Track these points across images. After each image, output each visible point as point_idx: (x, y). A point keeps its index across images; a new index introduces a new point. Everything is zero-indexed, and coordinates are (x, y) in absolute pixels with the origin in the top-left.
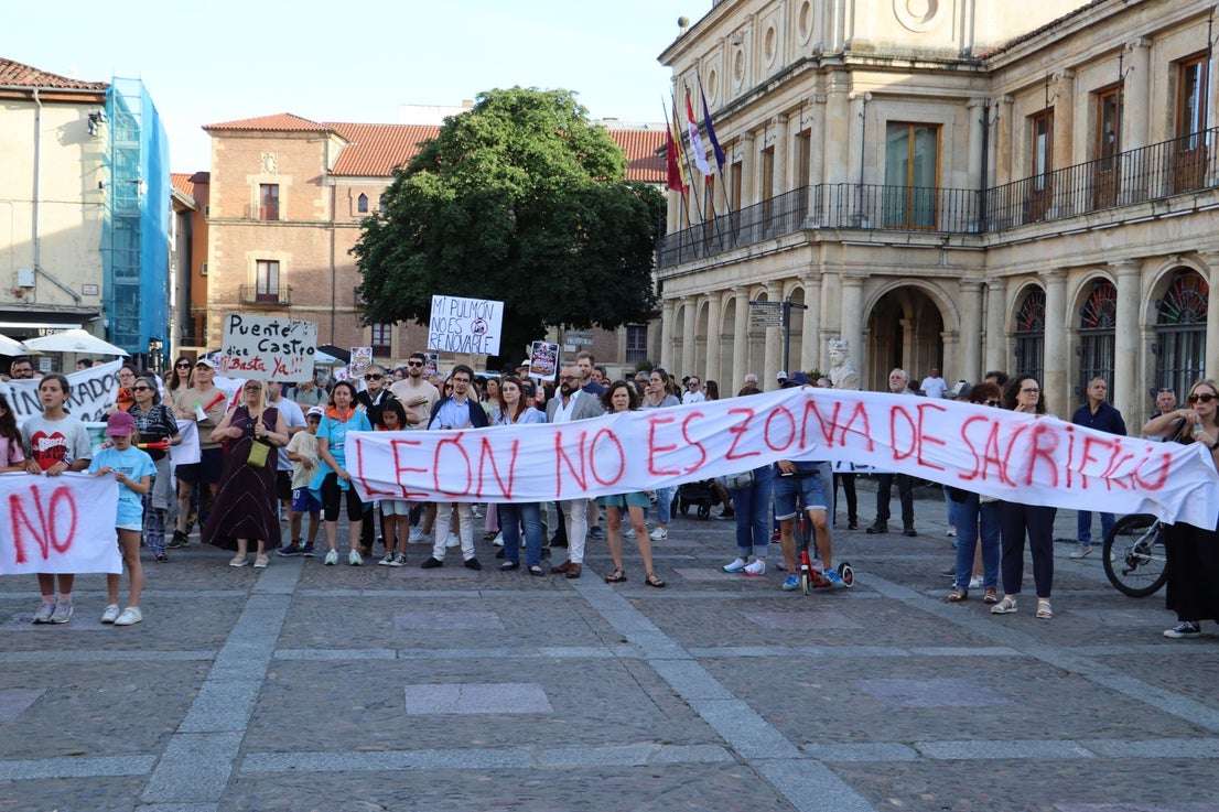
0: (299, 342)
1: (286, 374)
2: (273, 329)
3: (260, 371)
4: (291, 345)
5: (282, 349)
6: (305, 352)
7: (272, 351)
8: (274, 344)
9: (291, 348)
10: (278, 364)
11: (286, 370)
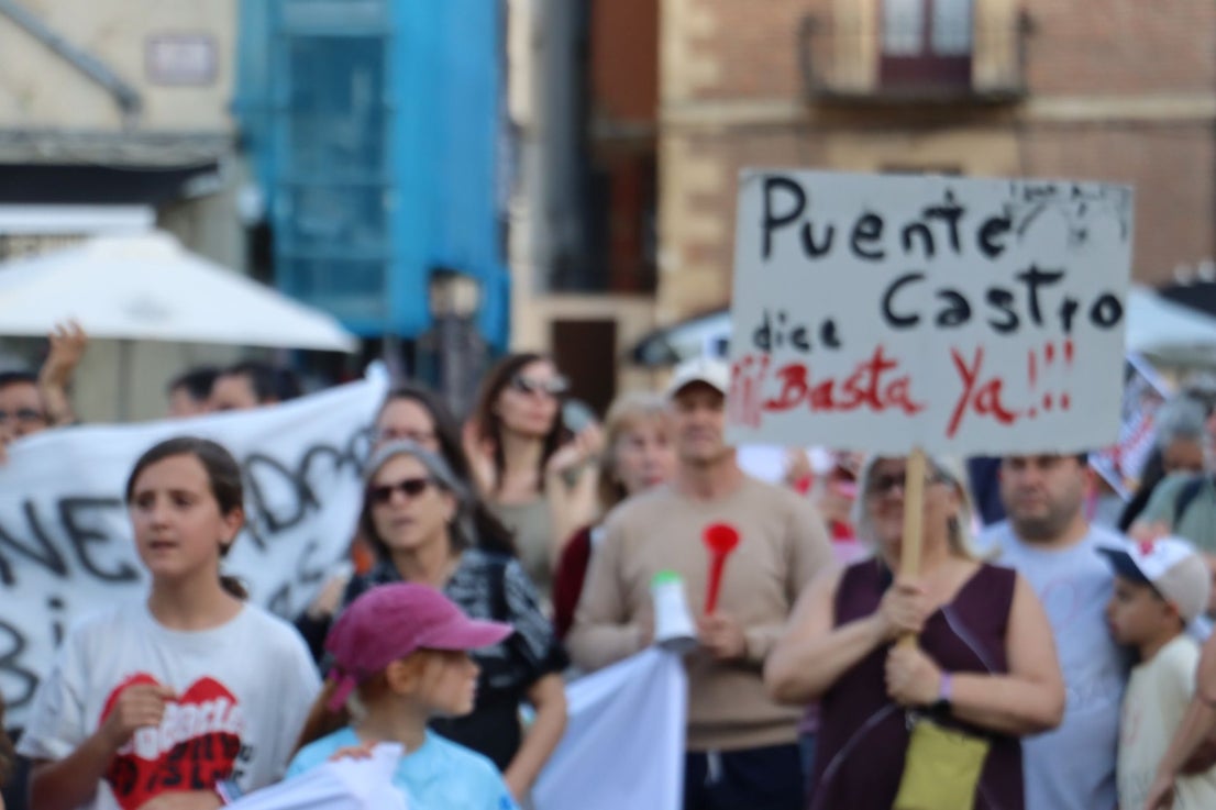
0: (1052, 278)
1: (1006, 417)
2: (940, 229)
3: (894, 414)
4: (1021, 292)
5: (982, 310)
6: (1082, 318)
7: (942, 320)
8: (952, 295)
9: (1021, 306)
10: (969, 379)
11: (1008, 400)
